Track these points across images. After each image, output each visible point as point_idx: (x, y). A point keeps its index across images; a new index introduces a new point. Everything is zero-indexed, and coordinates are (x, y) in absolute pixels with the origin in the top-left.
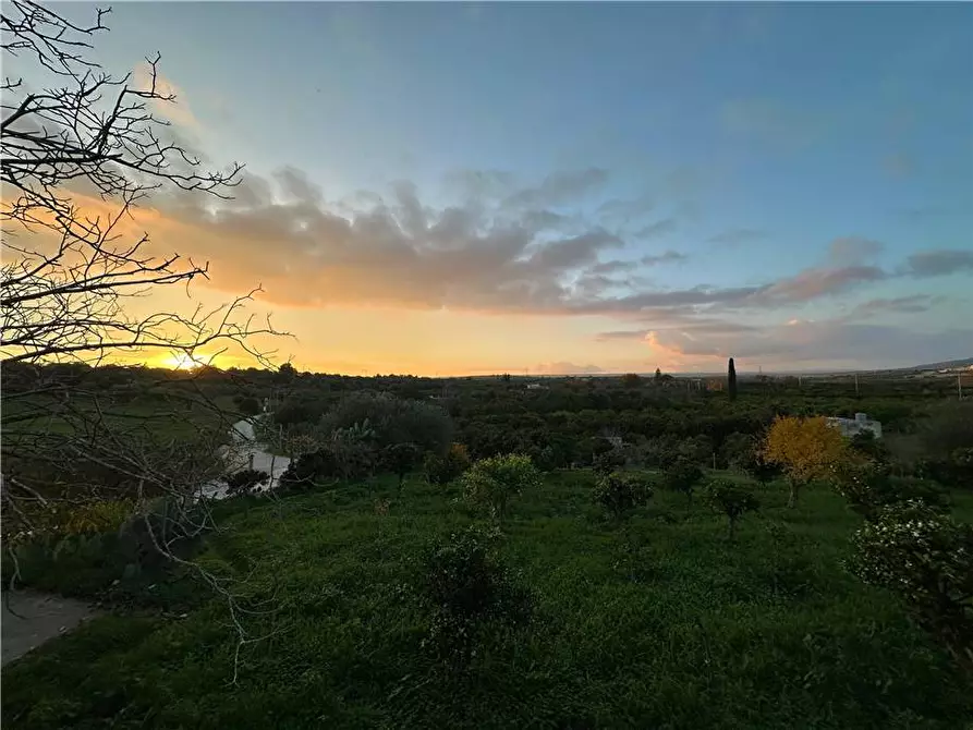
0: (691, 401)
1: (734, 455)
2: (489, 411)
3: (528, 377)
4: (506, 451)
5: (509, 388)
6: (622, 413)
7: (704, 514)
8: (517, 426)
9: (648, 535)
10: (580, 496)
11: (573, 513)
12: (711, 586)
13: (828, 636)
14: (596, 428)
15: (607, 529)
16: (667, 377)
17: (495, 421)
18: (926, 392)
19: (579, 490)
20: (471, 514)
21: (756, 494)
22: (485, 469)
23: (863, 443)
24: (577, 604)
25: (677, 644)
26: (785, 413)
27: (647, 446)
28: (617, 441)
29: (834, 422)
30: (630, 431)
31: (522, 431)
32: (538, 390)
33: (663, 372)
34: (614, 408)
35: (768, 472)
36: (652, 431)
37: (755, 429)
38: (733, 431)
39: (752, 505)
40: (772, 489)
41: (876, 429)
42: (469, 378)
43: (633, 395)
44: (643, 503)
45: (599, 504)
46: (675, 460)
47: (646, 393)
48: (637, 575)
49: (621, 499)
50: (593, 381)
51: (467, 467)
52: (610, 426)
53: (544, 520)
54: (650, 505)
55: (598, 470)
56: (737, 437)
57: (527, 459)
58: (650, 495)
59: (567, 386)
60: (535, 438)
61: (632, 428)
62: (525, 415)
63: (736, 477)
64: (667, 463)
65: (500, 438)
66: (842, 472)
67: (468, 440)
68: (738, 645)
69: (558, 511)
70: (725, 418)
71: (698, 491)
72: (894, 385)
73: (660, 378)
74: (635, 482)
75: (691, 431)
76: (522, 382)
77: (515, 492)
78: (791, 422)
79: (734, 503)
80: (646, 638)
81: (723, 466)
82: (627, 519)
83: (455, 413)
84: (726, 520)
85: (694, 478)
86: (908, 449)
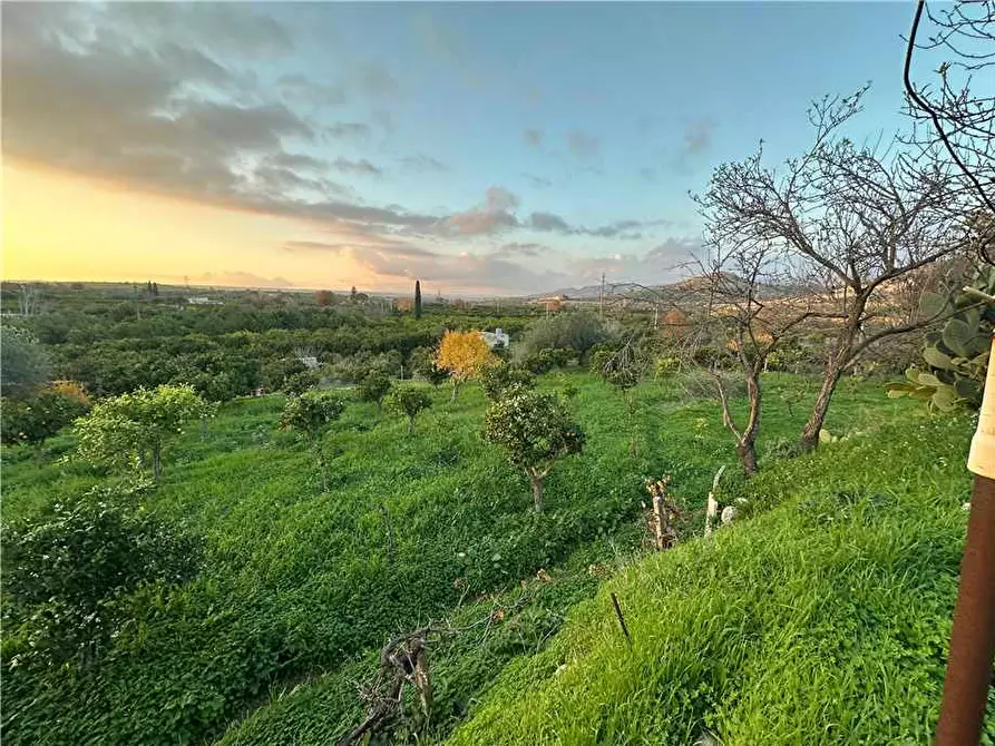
0: (384, 321)
1: (416, 367)
2: (123, 334)
3: (188, 287)
4: (153, 384)
5: (157, 301)
6: (318, 332)
7: (391, 418)
8: (176, 352)
9: (342, 446)
10: (268, 423)
11: (260, 441)
12: (394, 475)
13: (467, 485)
14: (287, 350)
15: (299, 450)
16: (363, 296)
17: (138, 348)
18: (533, 313)
19: (268, 416)
20: (101, 473)
21: (431, 395)
22: (116, 411)
23: (498, 350)
24: (265, 530)
25: (365, 529)
26: (452, 328)
27: (343, 364)
28: (311, 361)
29: (483, 336)
30: (326, 350)
31: (184, 358)
32: (204, 305)
33: (359, 290)
34: (308, 327)
35: (438, 376)
36: (348, 349)
37: (432, 342)
38: (417, 346)
39: (427, 404)
40: (441, 390)
41: (506, 339)
42: (78, 286)
43: (328, 313)
44: (336, 418)
45: (289, 427)
46: (368, 374)
47: (340, 311)
48: (330, 485)
49: (314, 418)
50: (281, 297)
51: (85, 411)
52: (303, 346)
53: (222, 456)
54: (343, 418)
55: (288, 393)
56: (420, 351)
57: (189, 390)
58: (342, 409)
59: (249, 301)
60: (202, 366)
61: (329, 347)
62: (187, 337)
63: (419, 383)
64: (361, 377)
65: (146, 368)
66: (485, 370)
67: (85, 375)
68: (411, 513)
69: (241, 443)
70: (412, 334)
71: (388, 399)
72: (518, 308)
73: (356, 297)
74: (327, 398)
75: (383, 348)
76: (179, 296)
77: (175, 432)
78: (456, 334)
79: (414, 404)
80: (338, 535)
81: (408, 376)
82: (321, 435)
83: (54, 337)
84: (408, 418)
85: (384, 388)
86: (520, 352)
